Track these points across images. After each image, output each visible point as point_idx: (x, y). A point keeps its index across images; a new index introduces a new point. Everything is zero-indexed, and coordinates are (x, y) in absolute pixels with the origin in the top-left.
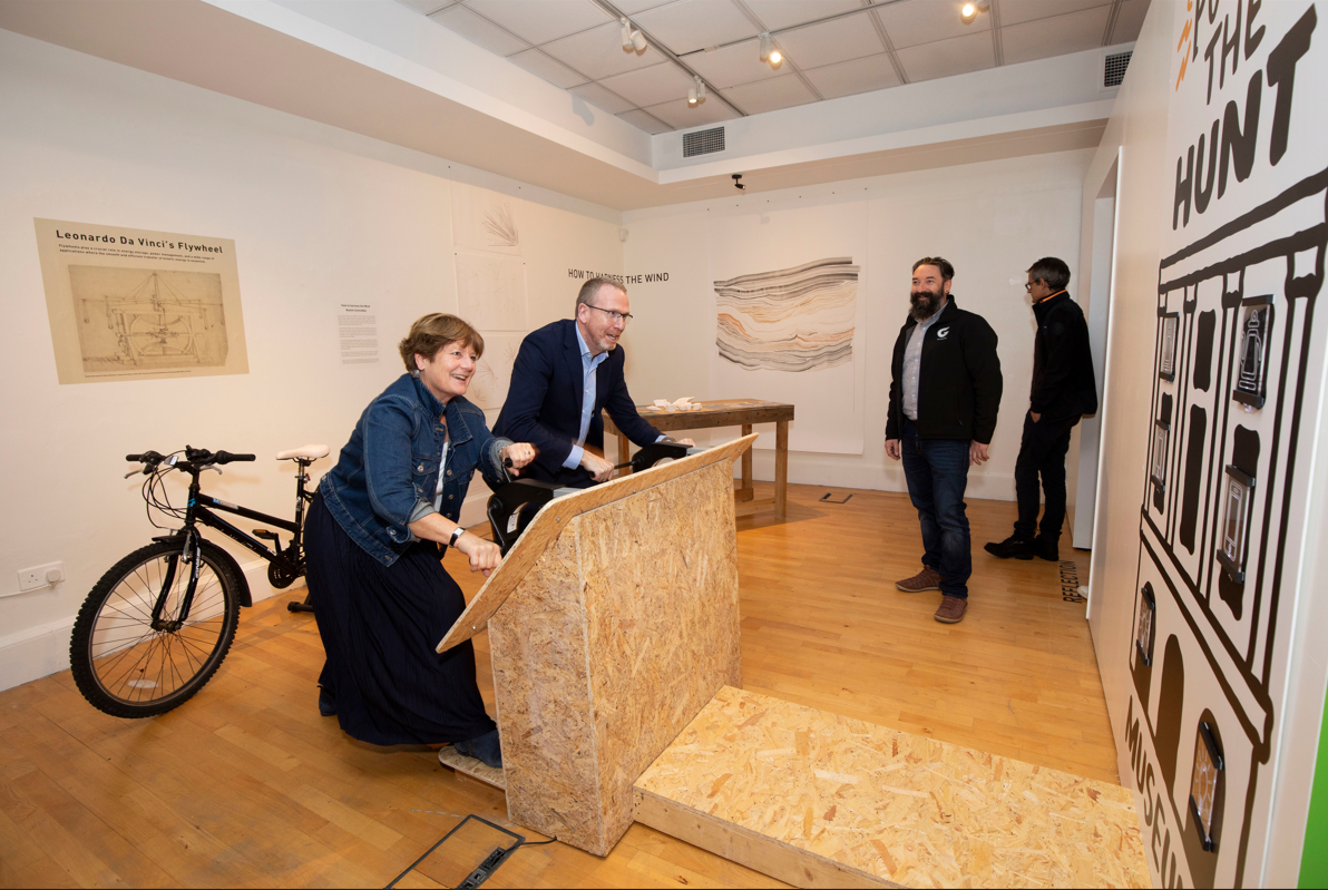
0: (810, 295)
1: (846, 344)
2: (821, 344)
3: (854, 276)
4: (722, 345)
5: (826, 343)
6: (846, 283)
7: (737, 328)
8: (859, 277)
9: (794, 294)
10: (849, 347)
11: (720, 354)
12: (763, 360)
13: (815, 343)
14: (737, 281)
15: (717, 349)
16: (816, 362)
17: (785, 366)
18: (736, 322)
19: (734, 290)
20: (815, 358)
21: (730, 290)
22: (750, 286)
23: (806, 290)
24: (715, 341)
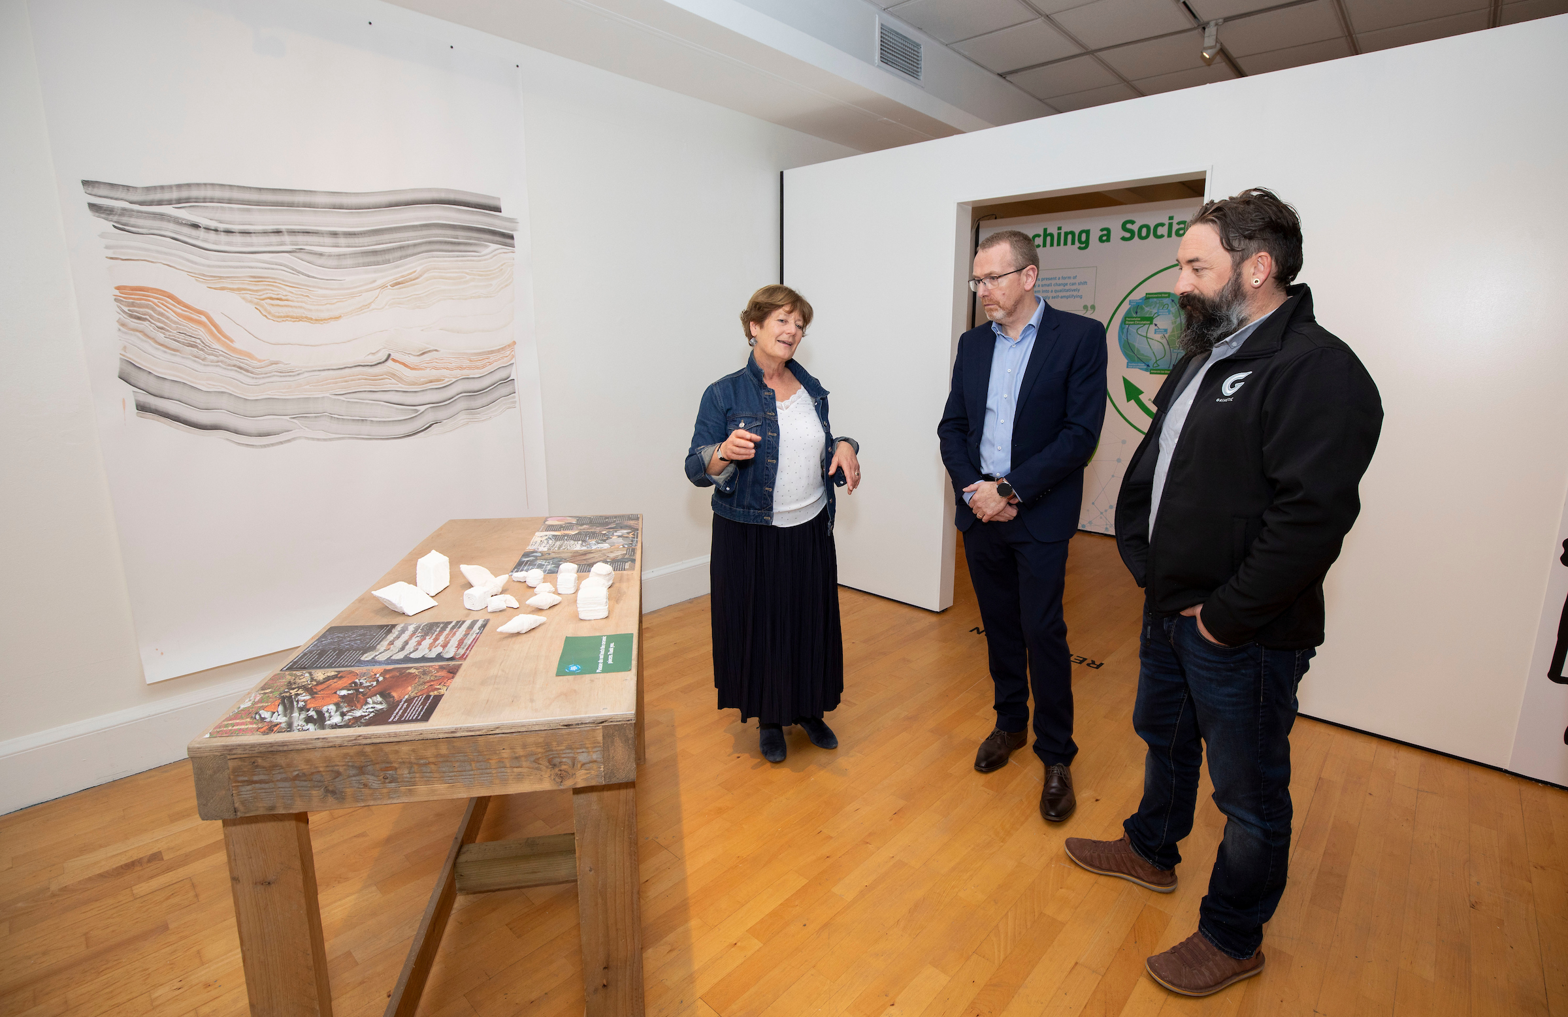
0: (414, 265)
1: (502, 374)
2: (448, 376)
3: (506, 238)
4: (142, 380)
5: (459, 373)
6: (493, 247)
7: (201, 332)
8: (516, 241)
9: (375, 257)
10: (508, 381)
11: (142, 408)
12: (302, 416)
13: (434, 374)
14: (186, 194)
15: (128, 394)
16: (441, 414)
17: (365, 429)
18: (192, 314)
19: (177, 221)
20: (437, 405)
21: (162, 217)
22: (235, 218)
23: (403, 251)
24: (115, 367)
